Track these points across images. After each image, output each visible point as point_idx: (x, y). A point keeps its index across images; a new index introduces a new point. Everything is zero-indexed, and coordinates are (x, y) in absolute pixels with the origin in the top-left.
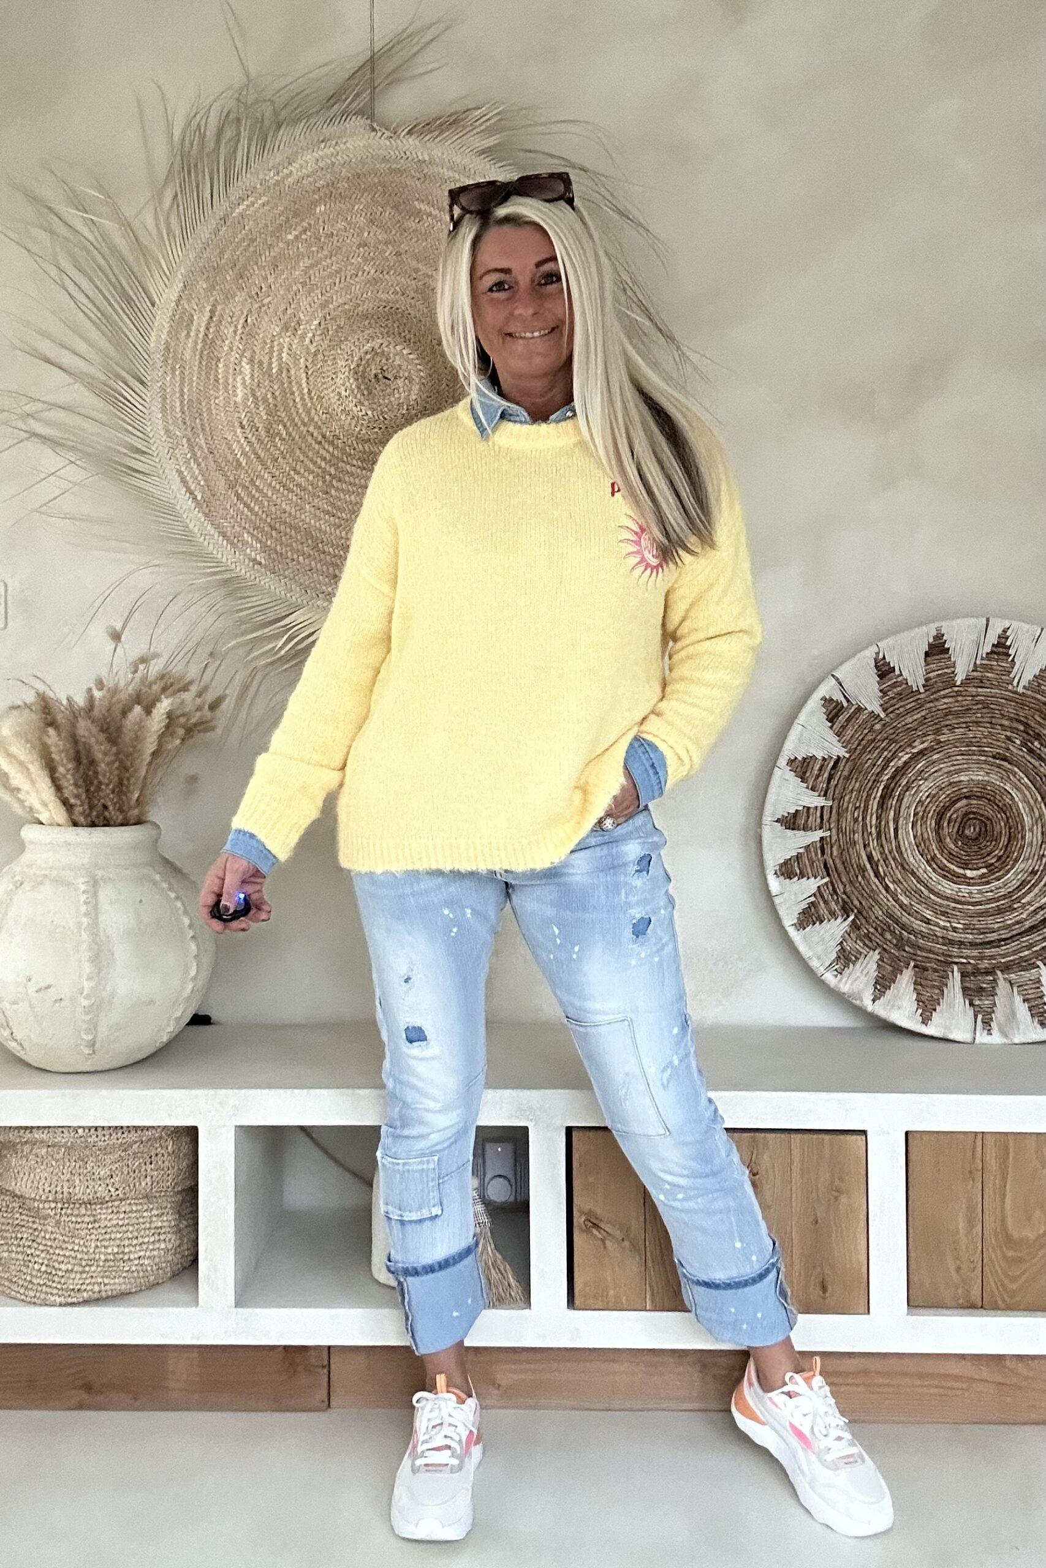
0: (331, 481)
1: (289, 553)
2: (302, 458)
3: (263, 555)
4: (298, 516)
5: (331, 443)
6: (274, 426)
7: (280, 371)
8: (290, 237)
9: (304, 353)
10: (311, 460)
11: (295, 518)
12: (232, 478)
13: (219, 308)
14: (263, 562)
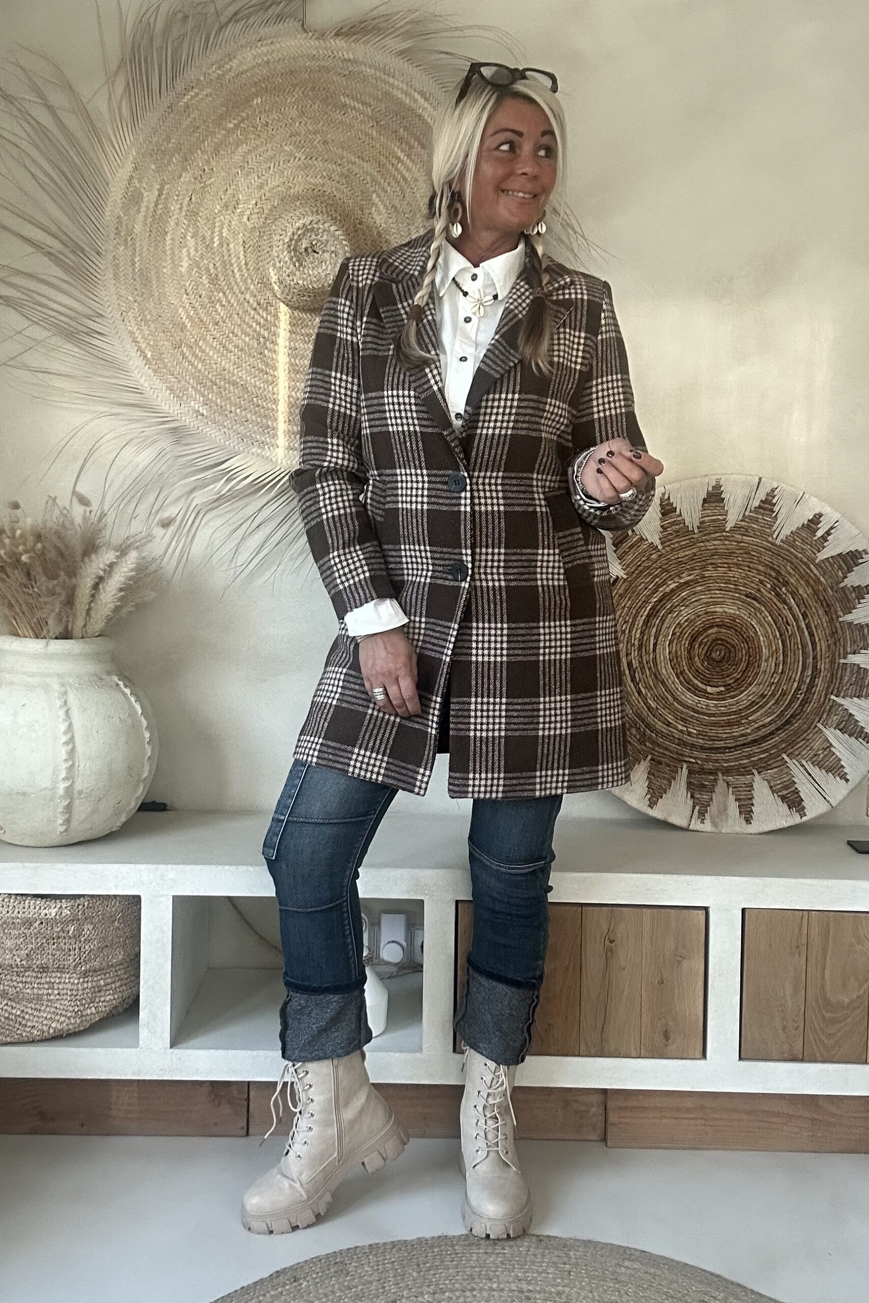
0: (265, 344)
1: (228, 406)
2: (239, 322)
3: (205, 407)
4: (236, 371)
5: (266, 309)
6: (215, 293)
7: (221, 245)
8: (231, 125)
9: (242, 228)
10: (248, 324)
11: (233, 375)
12: (178, 338)
13: (167, 187)
14: (205, 412)
